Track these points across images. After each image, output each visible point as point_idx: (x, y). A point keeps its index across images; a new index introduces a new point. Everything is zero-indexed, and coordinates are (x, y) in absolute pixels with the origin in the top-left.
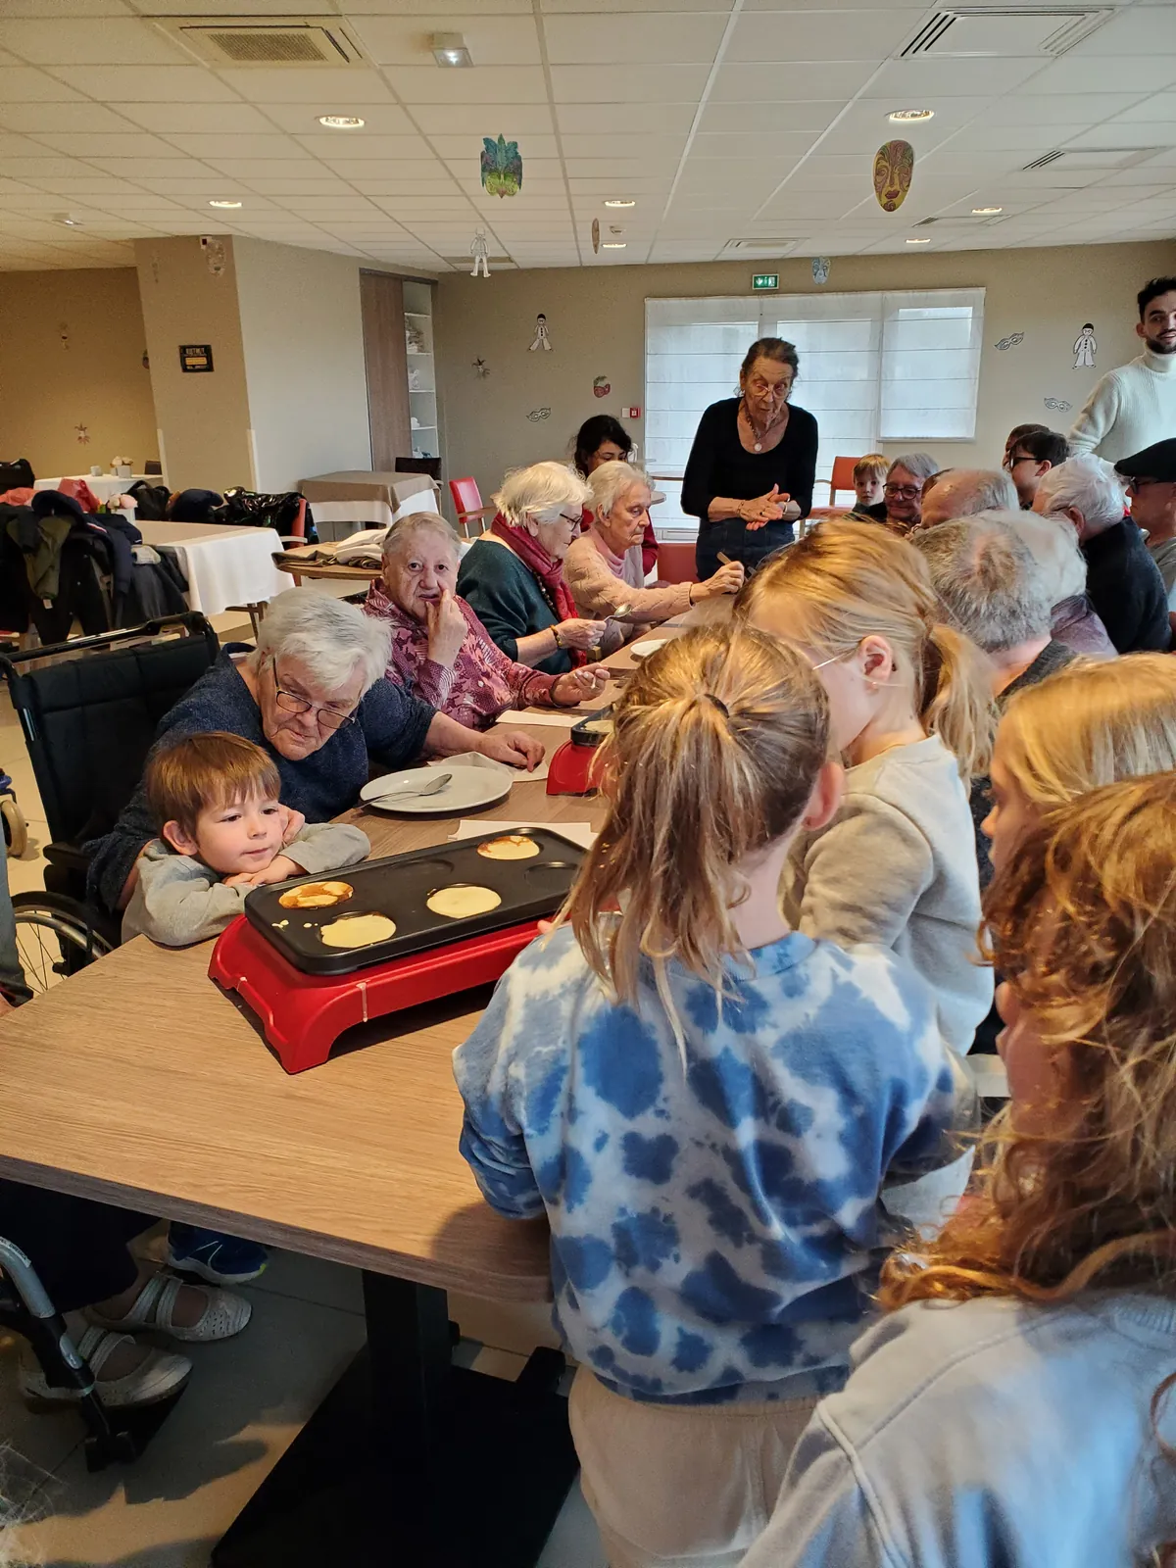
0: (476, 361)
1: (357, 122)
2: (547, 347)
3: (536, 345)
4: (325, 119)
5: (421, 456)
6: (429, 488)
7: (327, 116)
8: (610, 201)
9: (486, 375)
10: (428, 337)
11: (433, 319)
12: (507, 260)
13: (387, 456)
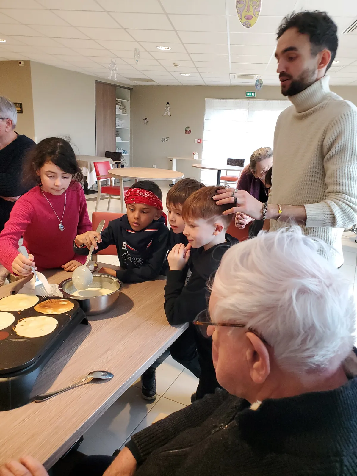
0: (144, 119)
2: (169, 114)
9: (148, 124)
10: (128, 109)
11: (130, 102)
12: (151, 80)
13: (103, 150)
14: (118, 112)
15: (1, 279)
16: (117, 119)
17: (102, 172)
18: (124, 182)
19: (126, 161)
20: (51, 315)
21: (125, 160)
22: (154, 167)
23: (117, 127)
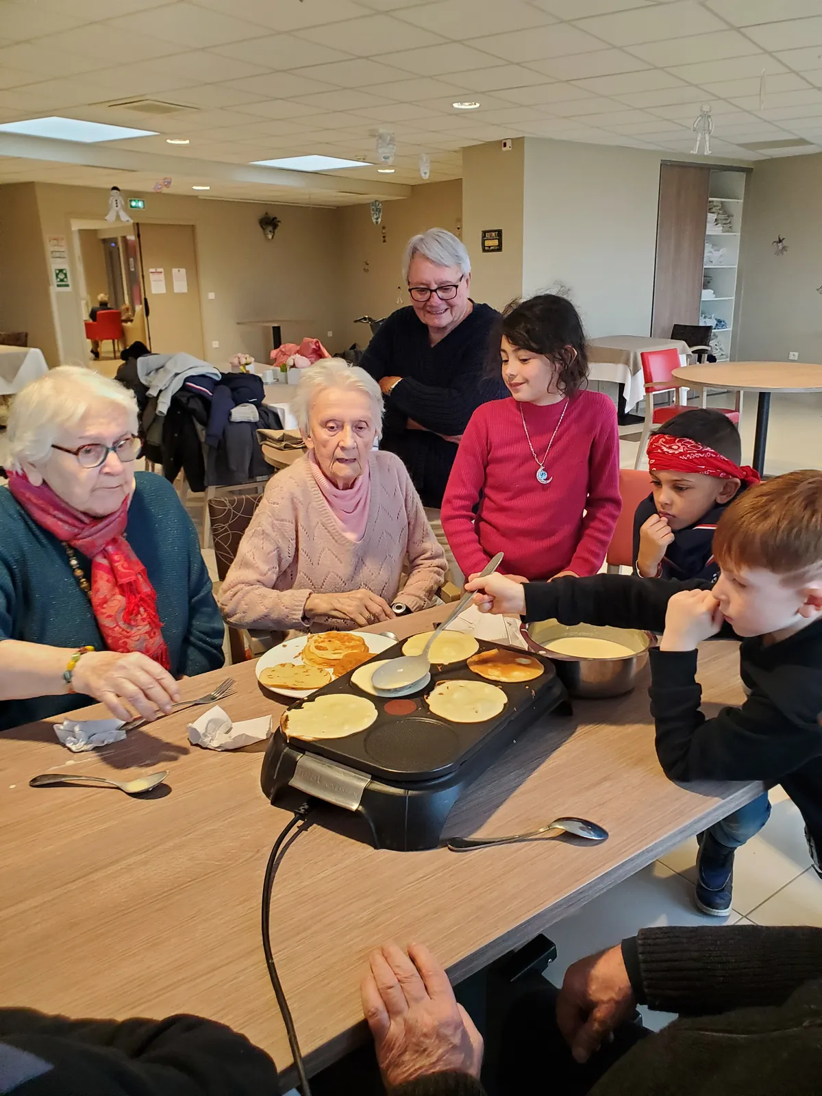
0: (777, 240)
9: (785, 252)
10: (737, 221)
11: (744, 203)
12: (801, 142)
13: (668, 323)
14: (712, 229)
15: (425, 595)
16: (708, 247)
17: (658, 375)
18: (707, 395)
19: (722, 346)
20: (495, 683)
21: (720, 343)
22: (791, 357)
23: (705, 267)
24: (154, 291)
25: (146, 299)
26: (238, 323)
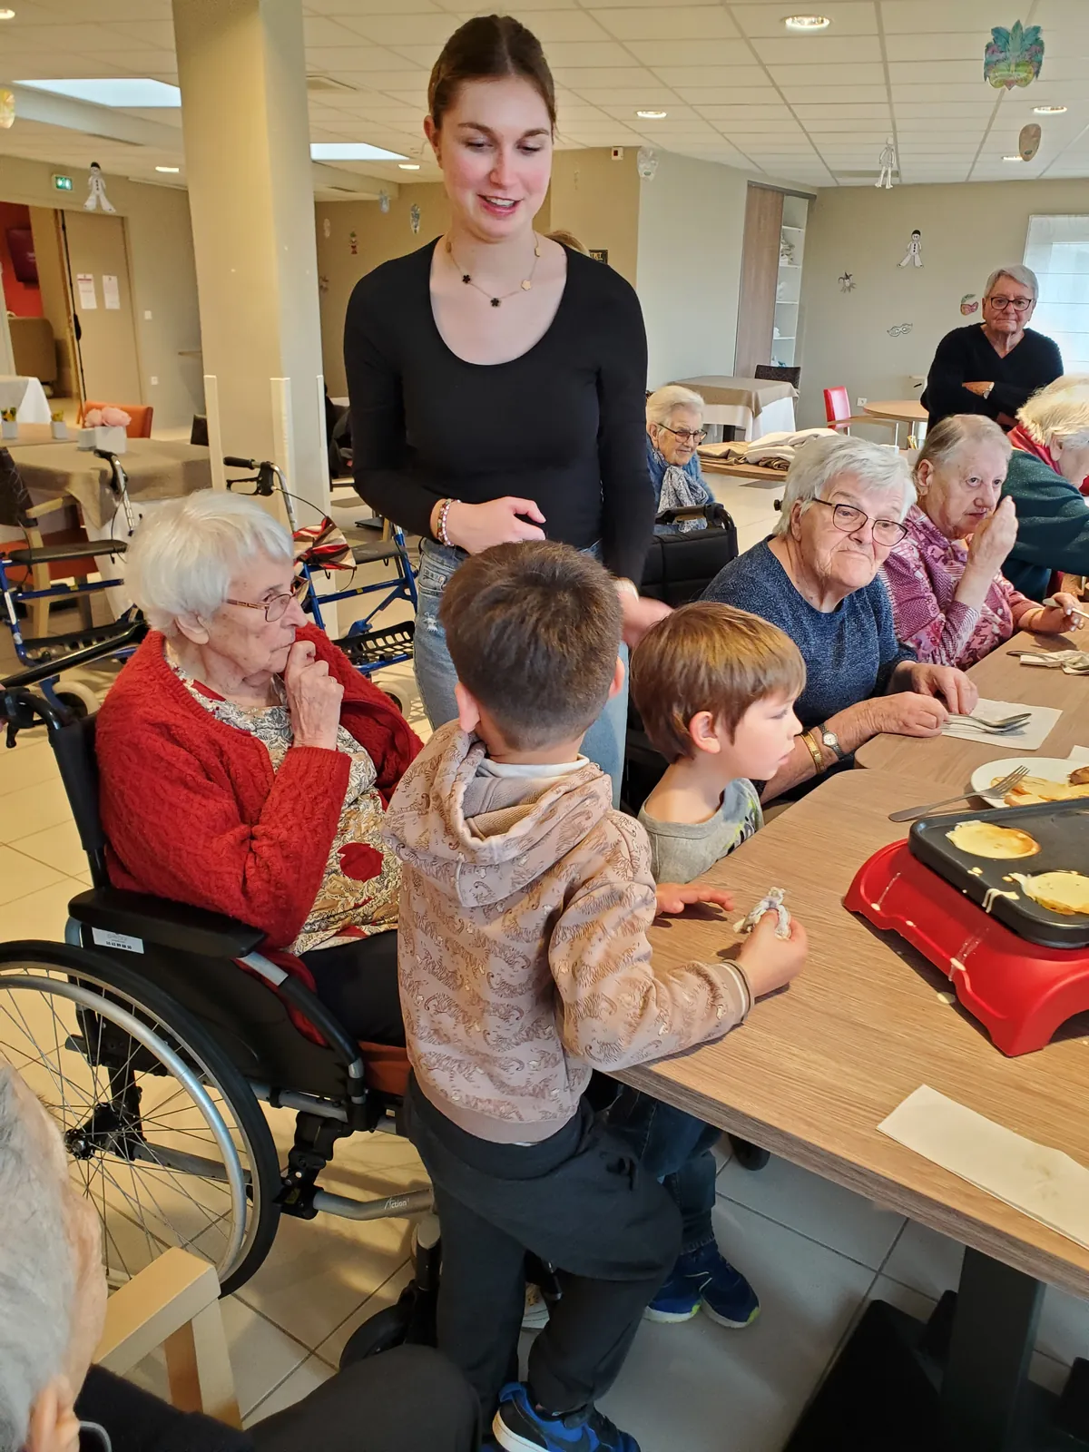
0: (844, 276)
1: (822, 21)
2: (918, 263)
3: (908, 259)
4: (791, 19)
5: (777, 365)
6: (789, 396)
7: (793, 17)
8: (1039, 107)
9: (853, 290)
10: (799, 252)
11: (807, 233)
13: (747, 363)
24: (84, 307)
25: (76, 317)
26: (180, 354)
